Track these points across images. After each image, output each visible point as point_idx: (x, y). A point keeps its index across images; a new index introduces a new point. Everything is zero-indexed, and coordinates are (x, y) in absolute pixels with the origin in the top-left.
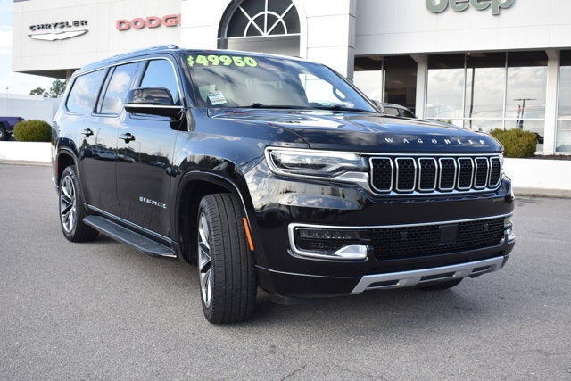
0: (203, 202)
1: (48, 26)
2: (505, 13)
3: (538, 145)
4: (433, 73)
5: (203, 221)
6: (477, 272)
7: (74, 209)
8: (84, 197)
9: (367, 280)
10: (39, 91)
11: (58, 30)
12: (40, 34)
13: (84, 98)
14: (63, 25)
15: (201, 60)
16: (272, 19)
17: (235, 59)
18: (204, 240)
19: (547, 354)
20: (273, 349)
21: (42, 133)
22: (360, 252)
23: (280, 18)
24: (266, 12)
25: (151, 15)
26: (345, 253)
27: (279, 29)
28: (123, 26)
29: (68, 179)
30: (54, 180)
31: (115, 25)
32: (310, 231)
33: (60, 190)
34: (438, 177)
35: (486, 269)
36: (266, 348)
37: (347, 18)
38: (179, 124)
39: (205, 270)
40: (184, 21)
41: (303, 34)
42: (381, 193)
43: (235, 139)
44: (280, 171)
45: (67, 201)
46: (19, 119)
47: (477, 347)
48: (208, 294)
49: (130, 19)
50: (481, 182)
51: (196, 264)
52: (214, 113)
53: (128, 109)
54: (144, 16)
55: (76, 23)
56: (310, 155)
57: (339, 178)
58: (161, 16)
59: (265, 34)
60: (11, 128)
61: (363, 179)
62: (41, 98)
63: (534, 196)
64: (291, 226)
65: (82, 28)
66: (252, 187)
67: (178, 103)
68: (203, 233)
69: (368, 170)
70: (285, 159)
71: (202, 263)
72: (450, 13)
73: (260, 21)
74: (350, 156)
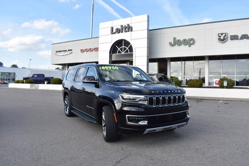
0: (103, 108)
1: (61, 51)
2: (192, 46)
3: (203, 84)
4: (172, 63)
5: (103, 113)
6: (179, 127)
7: (68, 107)
8: (71, 104)
9: (148, 130)
10: (58, 68)
11: (64, 52)
12: (59, 54)
13: (72, 74)
14: (65, 51)
15: (103, 68)
16: (125, 49)
17: (113, 67)
18: (104, 118)
19: (198, 150)
20: (122, 149)
21: (59, 82)
22: (145, 123)
23: (127, 48)
24: (123, 47)
25: (90, 48)
26: (141, 123)
27: (127, 51)
28: (82, 51)
29: (67, 99)
30: (63, 98)
31: (80, 50)
32: (132, 117)
33: (64, 102)
34: (167, 101)
35: (181, 126)
36: (121, 149)
37: (146, 48)
38: (97, 86)
39: (104, 126)
40: (100, 50)
41: (134, 53)
42: (151, 106)
43: (113, 92)
44: (124, 101)
45: (66, 105)
46: (53, 78)
47: (179, 148)
48: (105, 133)
49: (84, 49)
50: (179, 102)
51: (102, 125)
52: (107, 83)
53: (83, 82)
54: (88, 48)
55: (69, 50)
56: (132, 96)
57: (139, 103)
58: (93, 48)
59: (123, 53)
60: (50, 80)
61: (146, 103)
62: (59, 70)
63: (202, 99)
64: (127, 116)
65: (71, 52)
66: (116, 104)
67: (97, 80)
68: (103, 116)
69: (147, 100)
70: (125, 97)
71: (103, 125)
72: (176, 46)
73: (121, 49)
74: (143, 97)
